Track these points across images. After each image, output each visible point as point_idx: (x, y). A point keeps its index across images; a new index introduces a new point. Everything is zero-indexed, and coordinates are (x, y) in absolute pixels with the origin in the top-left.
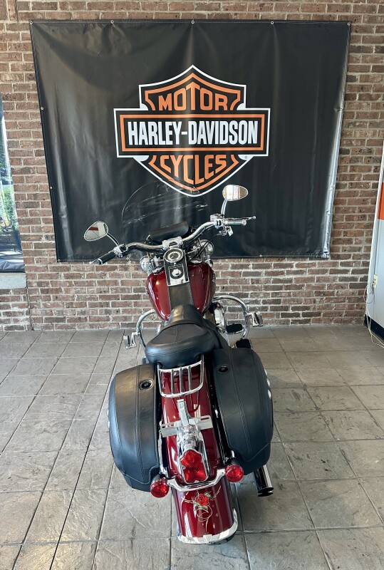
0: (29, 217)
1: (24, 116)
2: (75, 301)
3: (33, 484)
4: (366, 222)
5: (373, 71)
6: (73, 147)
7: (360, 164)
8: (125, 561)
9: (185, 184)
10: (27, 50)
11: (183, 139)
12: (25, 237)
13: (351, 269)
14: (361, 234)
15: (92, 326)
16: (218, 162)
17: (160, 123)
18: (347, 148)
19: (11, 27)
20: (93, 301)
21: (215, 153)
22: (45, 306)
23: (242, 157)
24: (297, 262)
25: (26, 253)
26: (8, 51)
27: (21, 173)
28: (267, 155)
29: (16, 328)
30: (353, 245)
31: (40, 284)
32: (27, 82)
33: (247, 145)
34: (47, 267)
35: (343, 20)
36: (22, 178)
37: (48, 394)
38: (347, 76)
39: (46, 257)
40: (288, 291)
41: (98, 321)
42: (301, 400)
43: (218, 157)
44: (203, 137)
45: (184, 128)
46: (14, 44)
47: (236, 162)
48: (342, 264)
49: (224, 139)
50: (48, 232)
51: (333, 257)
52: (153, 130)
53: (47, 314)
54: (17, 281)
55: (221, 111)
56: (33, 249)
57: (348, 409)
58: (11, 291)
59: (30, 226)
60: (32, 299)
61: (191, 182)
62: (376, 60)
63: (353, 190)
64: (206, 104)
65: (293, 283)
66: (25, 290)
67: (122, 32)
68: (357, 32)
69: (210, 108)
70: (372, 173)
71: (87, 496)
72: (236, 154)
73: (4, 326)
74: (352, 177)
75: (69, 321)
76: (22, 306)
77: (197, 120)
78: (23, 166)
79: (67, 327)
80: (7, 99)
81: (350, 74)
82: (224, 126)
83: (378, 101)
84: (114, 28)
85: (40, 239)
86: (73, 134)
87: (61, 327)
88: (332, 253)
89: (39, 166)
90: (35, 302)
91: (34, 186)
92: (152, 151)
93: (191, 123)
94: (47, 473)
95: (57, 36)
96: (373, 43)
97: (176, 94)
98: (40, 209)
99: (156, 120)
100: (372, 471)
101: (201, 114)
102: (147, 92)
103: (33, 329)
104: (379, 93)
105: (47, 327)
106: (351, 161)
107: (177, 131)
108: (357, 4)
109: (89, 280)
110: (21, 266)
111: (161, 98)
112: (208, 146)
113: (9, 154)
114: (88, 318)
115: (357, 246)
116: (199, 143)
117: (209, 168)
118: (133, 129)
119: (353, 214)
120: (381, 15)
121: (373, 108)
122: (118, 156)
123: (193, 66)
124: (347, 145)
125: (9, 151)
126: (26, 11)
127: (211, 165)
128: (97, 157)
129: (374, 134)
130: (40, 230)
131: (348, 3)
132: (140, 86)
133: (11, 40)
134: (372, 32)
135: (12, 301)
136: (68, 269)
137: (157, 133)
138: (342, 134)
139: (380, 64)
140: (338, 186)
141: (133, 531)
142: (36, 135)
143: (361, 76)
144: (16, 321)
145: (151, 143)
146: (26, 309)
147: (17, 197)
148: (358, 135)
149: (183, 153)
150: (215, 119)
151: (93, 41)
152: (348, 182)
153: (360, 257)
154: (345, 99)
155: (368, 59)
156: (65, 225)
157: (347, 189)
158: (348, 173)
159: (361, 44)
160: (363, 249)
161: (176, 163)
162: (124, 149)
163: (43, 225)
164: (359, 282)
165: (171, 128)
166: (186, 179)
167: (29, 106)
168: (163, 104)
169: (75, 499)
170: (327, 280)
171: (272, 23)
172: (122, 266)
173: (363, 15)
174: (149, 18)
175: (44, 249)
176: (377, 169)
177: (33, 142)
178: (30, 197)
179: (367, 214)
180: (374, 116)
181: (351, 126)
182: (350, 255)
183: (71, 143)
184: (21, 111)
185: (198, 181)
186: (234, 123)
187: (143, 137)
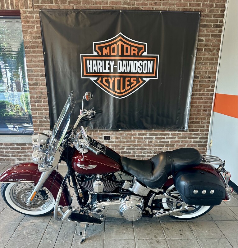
0: (37, 107)
1: (36, 57)
4: (207, 113)
5: (212, 37)
6: (60, 72)
7: (204, 83)
9: (116, 92)
10: (37, 24)
11: (115, 69)
12: (34, 118)
13: (199, 136)
14: (204, 119)
16: (132, 81)
17: (103, 61)
18: (198, 75)
19: (30, 12)
21: (131, 77)
23: (144, 79)
24: (171, 133)
25: (35, 125)
26: (28, 24)
27: (33, 85)
28: (157, 78)
30: (200, 125)
32: (37, 40)
33: (147, 73)
35: (197, 11)
36: (34, 88)
38: (198, 39)
39: (45, 128)
40: (167, 147)
43: (132, 79)
45: (115, 64)
46: (31, 21)
47: (141, 82)
48: (194, 134)
49: (135, 70)
50: (46, 115)
51: (190, 131)
52: (100, 65)
54: (30, 139)
55: (134, 56)
56: (39, 124)
58: (27, 144)
59: (37, 112)
61: (118, 91)
62: (213, 31)
63: (201, 96)
64: (127, 52)
65: (169, 143)
67: (85, 16)
68: (204, 17)
69: (129, 54)
70: (210, 88)
72: (141, 77)
73: (23, 162)
74: (200, 90)
76: (32, 152)
77: (122, 60)
78: (34, 82)
80: (27, 48)
81: (200, 38)
82: (136, 63)
83: (214, 52)
84: (81, 14)
85: (42, 118)
86: (59, 66)
88: (189, 129)
89: (42, 82)
91: (40, 92)
92: (99, 75)
93: (119, 62)
95: (53, 17)
96: (212, 22)
97: (112, 47)
98: (42, 103)
99: (102, 60)
101: (124, 57)
102: (97, 46)
104: (214, 48)
106: (200, 82)
107: (112, 65)
108: (204, 3)
110: (32, 132)
111: (104, 49)
112: (127, 73)
113: (28, 76)
115: (202, 125)
116: (123, 72)
118: (90, 64)
119: (200, 109)
120: (216, 8)
121: (211, 55)
122: (82, 78)
123: (120, 33)
124: (198, 74)
125: (27, 74)
126: (37, 5)
127: (129, 83)
128: (71, 77)
129: (212, 69)
130: (42, 114)
131: (200, 3)
132: (94, 43)
133: (30, 19)
134: (211, 17)
135: (27, 149)
137: (102, 66)
138: (195, 69)
139: (215, 33)
140: (193, 95)
142: (41, 66)
143: (205, 39)
144: (29, 159)
145: (99, 71)
147: (31, 97)
148: (203, 69)
149: (115, 77)
150: (131, 60)
151: (71, 19)
152: (198, 93)
153: (203, 131)
154: (197, 51)
155: (209, 30)
156: (55, 112)
157: (197, 96)
158: (198, 88)
159: (206, 23)
160: (205, 127)
161: (111, 82)
162: (85, 74)
163: (43, 111)
164: (203, 143)
165: (109, 64)
166: (116, 89)
167: (38, 52)
168: (105, 51)
170: (187, 142)
171: (161, 12)
173: (207, 8)
174: (99, 8)
175: (44, 124)
176: (213, 86)
177: (40, 70)
178: (37, 97)
179: (208, 109)
180: (212, 59)
181: (200, 64)
182: (198, 130)
183: (59, 70)
184: (34, 54)
185: (122, 91)
186: (141, 62)
187: (95, 68)
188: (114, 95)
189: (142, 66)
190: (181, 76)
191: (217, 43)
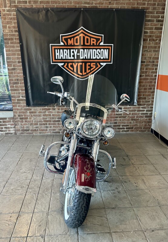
0: (15, 88)
1: (13, 47)
2: (33, 123)
3: (21, 192)
4: (152, 90)
5: (155, 29)
7: (149, 67)
8: (60, 218)
9: (79, 75)
10: (14, 20)
11: (78, 56)
12: (13, 97)
13: (146, 109)
14: (150, 95)
15: (40, 133)
16: (92, 66)
17: (69, 50)
18: (144, 60)
19: (8, 11)
20: (41, 123)
21: (91, 62)
22: (21, 124)
23: (102, 64)
24: (124, 107)
25: (14, 103)
26: (7, 21)
27: (12, 70)
28: (112, 63)
29: (9, 133)
30: (147, 100)
31: (19, 116)
32: (15, 33)
33: (104, 59)
34: (22, 109)
35: (143, 9)
36: (12, 72)
37: (25, 158)
39: (22, 105)
40: (120, 119)
41: (43, 131)
42: (126, 161)
43: (92, 64)
44: (86, 56)
45: (78, 52)
46: (10, 18)
47: (99, 66)
48: (142, 108)
49: (94, 57)
50: (23, 94)
51: (138, 105)
52: (66, 53)
53: (22, 128)
54: (10, 114)
55: (93, 45)
56: (17, 101)
57: (145, 164)
58: (7, 118)
59: (15, 92)
60: (16, 122)
61: (81, 74)
62: (156, 25)
63: (147, 77)
64: (87, 42)
65: (122, 115)
66: (13, 118)
67: (53, 13)
68: (148, 14)
69: (89, 44)
70: (154, 71)
71: (43, 196)
72: (99, 62)
73: (4, 133)
74: (146, 72)
75: (31, 131)
76: (12, 125)
77: (84, 49)
78: (12, 67)
79: (30, 133)
80: (6, 40)
81: (145, 30)
82: (95, 51)
83: (157, 41)
84: (50, 11)
85: (19, 97)
86: (33, 54)
87: (28, 133)
88: (138, 103)
89: (19, 67)
90: (17, 123)
91: (17, 76)
92: (65, 61)
93: (81, 50)
94: (27, 187)
95: (27, 14)
96: (155, 18)
97: (75, 38)
98: (20, 85)
99: (67, 49)
100: (154, 186)
101: (85, 46)
102: (63, 38)
103: (16, 134)
104: (157, 38)
105: (22, 133)
106: (146, 66)
107: (76, 53)
108: (149, 2)
109: (39, 114)
110: (11, 108)
111: (69, 40)
112: (88, 59)
113: (7, 62)
114: (39, 130)
115: (148, 100)
116: (84, 58)
117: (89, 68)
119: (147, 87)
120: (158, 7)
121: (155, 44)
122: (51, 63)
123: (82, 27)
124: (144, 59)
125: (7, 61)
126: (14, 4)
127: (89, 67)
128: (43, 63)
129: (155, 55)
130: (19, 93)
131: (145, 2)
132: (61, 35)
133: (8, 16)
134: (154, 14)
135: (8, 122)
136: (31, 109)
137: (67, 54)
138: (142, 55)
139: (158, 27)
140: (140, 76)
141: (62, 208)
142: (18, 55)
143: (150, 31)
144: (9, 131)
145: (65, 58)
146: (13, 126)
147: (10, 80)
148: (149, 55)
149: (78, 62)
151: (42, 16)
152: (144, 74)
153: (149, 105)
154: (144, 41)
155: (153, 24)
156: (30, 91)
157: (144, 77)
158: (145, 70)
159: (150, 19)
160: (150, 102)
161: (75, 67)
162: (54, 61)
163: (20, 91)
164: (149, 115)
165: (73, 52)
166: (79, 73)
167: (15, 43)
168: (70, 42)
169: (39, 197)
170: (136, 114)
171: (114, 10)
172: (53, 108)
173: (151, 7)
174: (64, 7)
175: (21, 101)
176: (156, 69)
177: (17, 57)
178: (15, 80)
179: (152, 87)
180: (155, 47)
181: (146, 52)
182: (145, 104)
183: (33, 58)
184: (12, 45)
185: (84, 73)
186: (98, 50)
187: (62, 56)
188: (78, 77)
189: (100, 53)
190: (131, 61)
191: (159, 34)
